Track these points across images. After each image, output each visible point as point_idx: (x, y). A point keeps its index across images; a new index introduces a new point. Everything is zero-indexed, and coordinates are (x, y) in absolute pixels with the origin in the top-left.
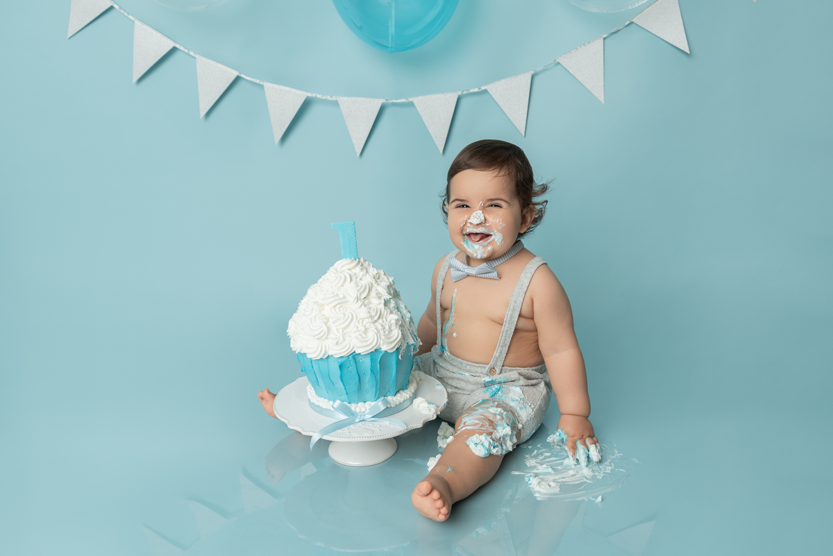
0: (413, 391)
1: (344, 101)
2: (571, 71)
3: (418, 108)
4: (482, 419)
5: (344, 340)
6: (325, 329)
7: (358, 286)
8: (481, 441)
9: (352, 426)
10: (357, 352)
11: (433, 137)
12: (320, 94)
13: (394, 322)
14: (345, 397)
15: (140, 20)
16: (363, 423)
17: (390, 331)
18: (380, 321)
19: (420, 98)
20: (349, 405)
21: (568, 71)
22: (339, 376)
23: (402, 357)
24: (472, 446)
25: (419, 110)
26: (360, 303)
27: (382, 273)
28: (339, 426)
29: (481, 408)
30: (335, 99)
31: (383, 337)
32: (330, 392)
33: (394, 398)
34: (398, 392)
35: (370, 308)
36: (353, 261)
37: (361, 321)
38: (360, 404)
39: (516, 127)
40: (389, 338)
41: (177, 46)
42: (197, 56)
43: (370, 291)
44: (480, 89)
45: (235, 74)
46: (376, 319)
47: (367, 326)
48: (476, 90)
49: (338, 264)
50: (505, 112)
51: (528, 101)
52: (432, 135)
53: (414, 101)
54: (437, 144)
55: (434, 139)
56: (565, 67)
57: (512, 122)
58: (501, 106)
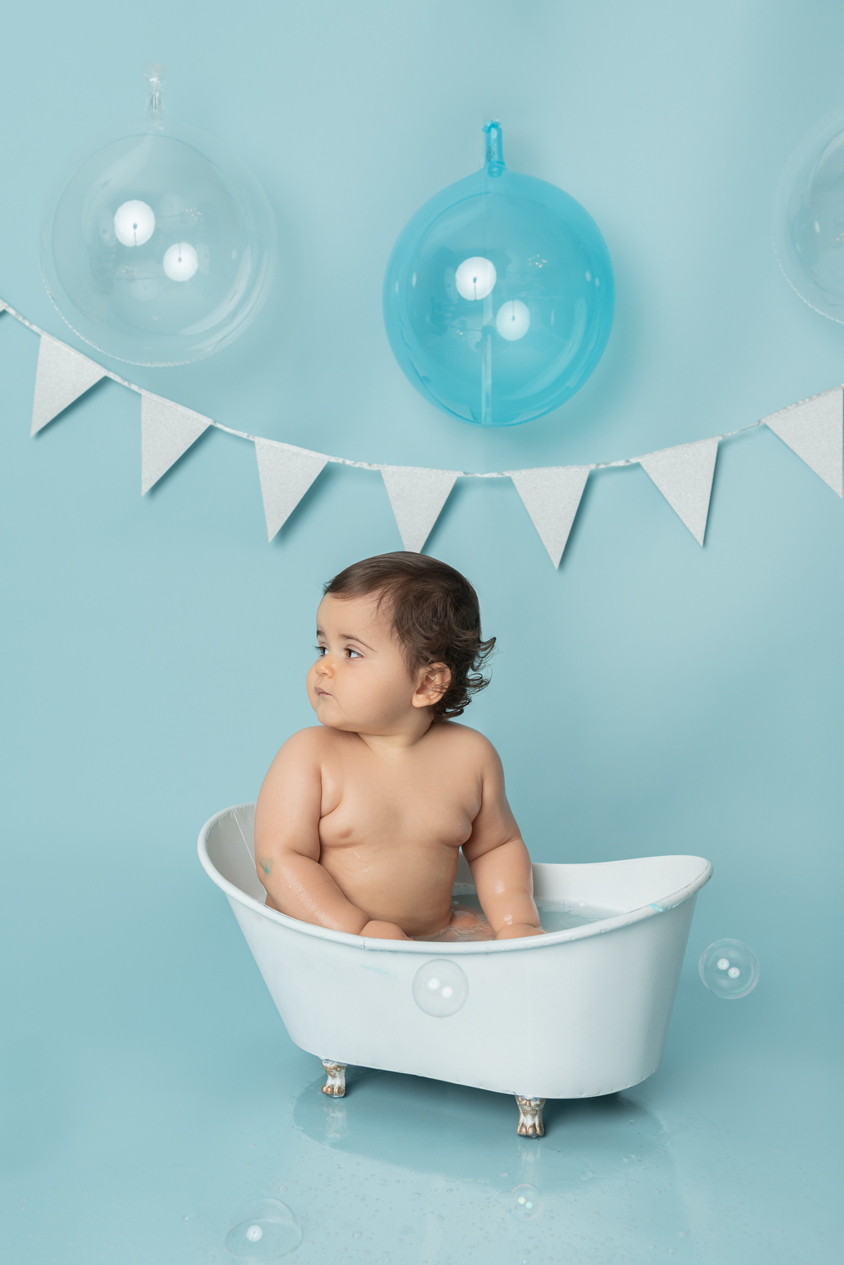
1: (389, 471)
2: (786, 441)
3: (518, 489)
11: (543, 539)
12: (350, 460)
15: (51, 333)
19: (524, 472)
21: (781, 440)
25: (520, 491)
30: (376, 469)
39: (688, 529)
41: (111, 375)
42: (144, 393)
44: (628, 461)
45: (207, 422)
48: (621, 463)
50: (670, 502)
51: (711, 487)
52: (541, 536)
53: (512, 477)
54: (549, 551)
55: (545, 544)
56: (777, 432)
57: (681, 521)
58: (663, 493)
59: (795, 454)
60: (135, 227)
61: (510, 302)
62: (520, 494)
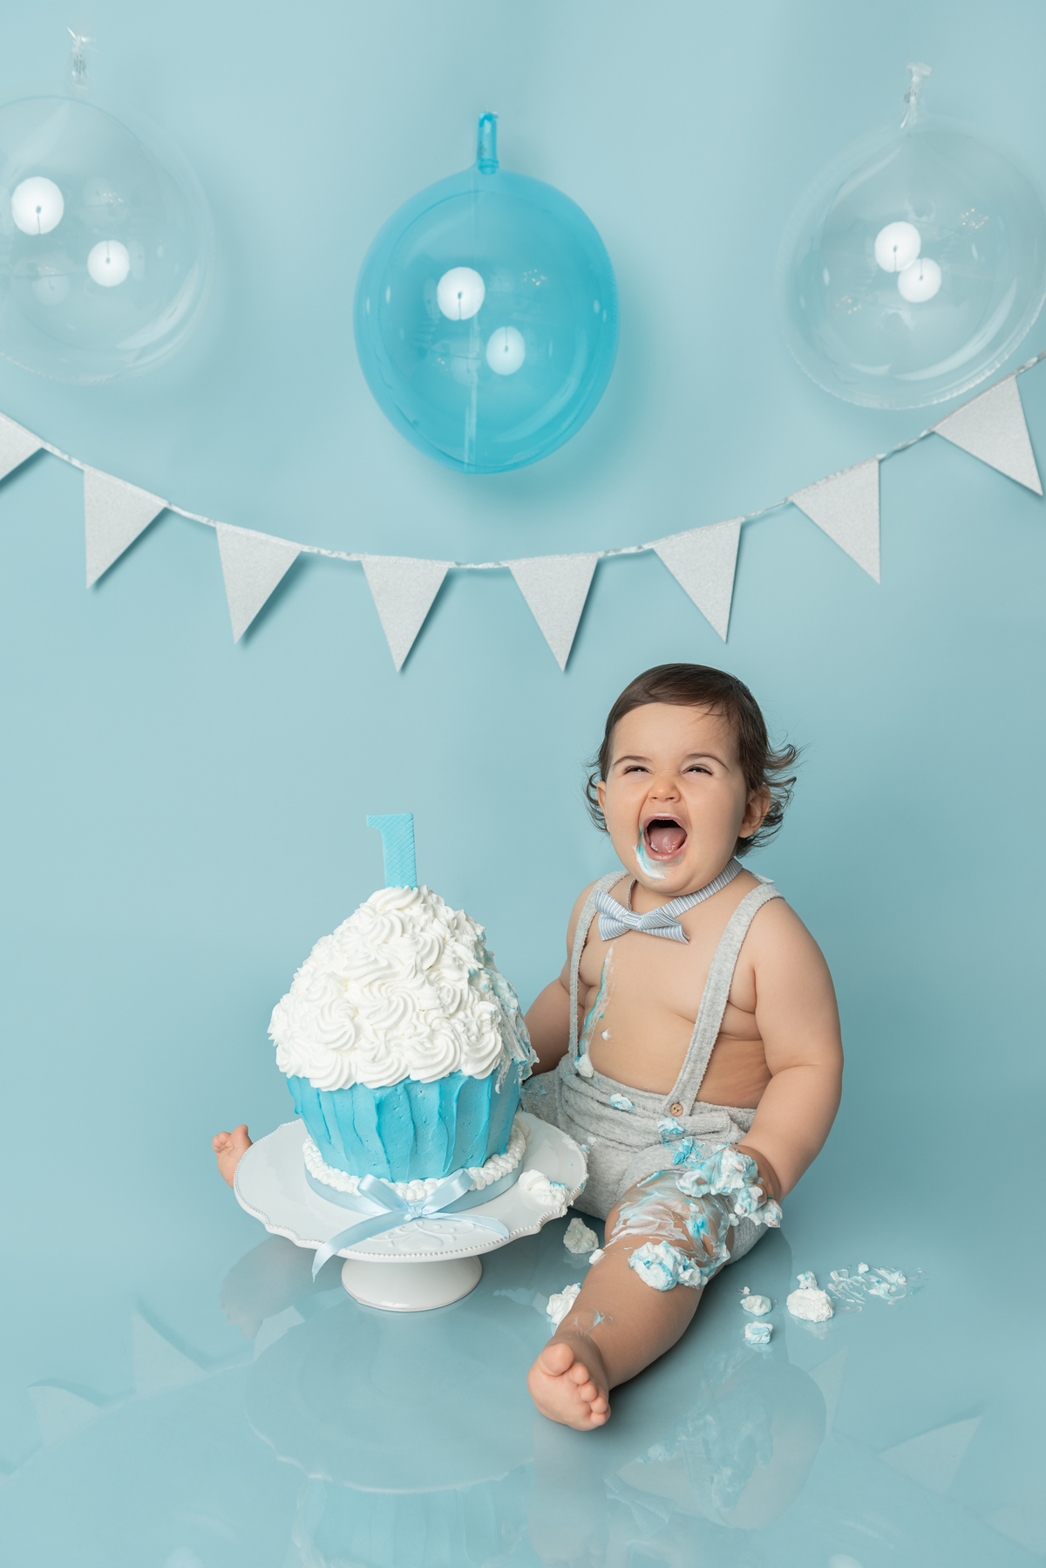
0: (518, 1156)
1: (370, 561)
2: (816, 521)
3: (518, 582)
4: (661, 1212)
5: (388, 1052)
6: (351, 1031)
7: (417, 943)
8: (657, 1257)
9: (397, 1230)
10: (413, 1078)
11: (547, 637)
12: (326, 549)
13: (487, 1017)
14: (383, 1168)
16: (420, 1222)
17: (480, 1035)
18: (461, 1015)
19: (524, 562)
20: (391, 1185)
21: (811, 521)
22: (374, 1125)
23: (500, 1087)
24: (640, 1268)
25: (521, 584)
26: (421, 978)
27: (462, 915)
28: (371, 1228)
29: (657, 1189)
30: (356, 559)
31: (466, 1048)
32: (355, 1159)
33: (482, 1171)
34: (489, 1158)
35: (441, 989)
36: (407, 893)
37: (422, 1014)
38: (414, 1183)
39: (709, 623)
40: (478, 1050)
41: (48, 447)
42: (86, 468)
43: (441, 953)
44: (640, 547)
45: (162, 504)
46: (452, 1010)
47: (435, 1024)
48: (633, 550)
49: (378, 898)
50: (689, 593)
51: (733, 575)
52: (545, 633)
53: (511, 568)
54: (554, 651)
55: (550, 642)
56: (806, 511)
57: (701, 613)
58: (680, 582)
59: (827, 535)
60: (39, 210)
61: (502, 329)
62: (520, 587)
